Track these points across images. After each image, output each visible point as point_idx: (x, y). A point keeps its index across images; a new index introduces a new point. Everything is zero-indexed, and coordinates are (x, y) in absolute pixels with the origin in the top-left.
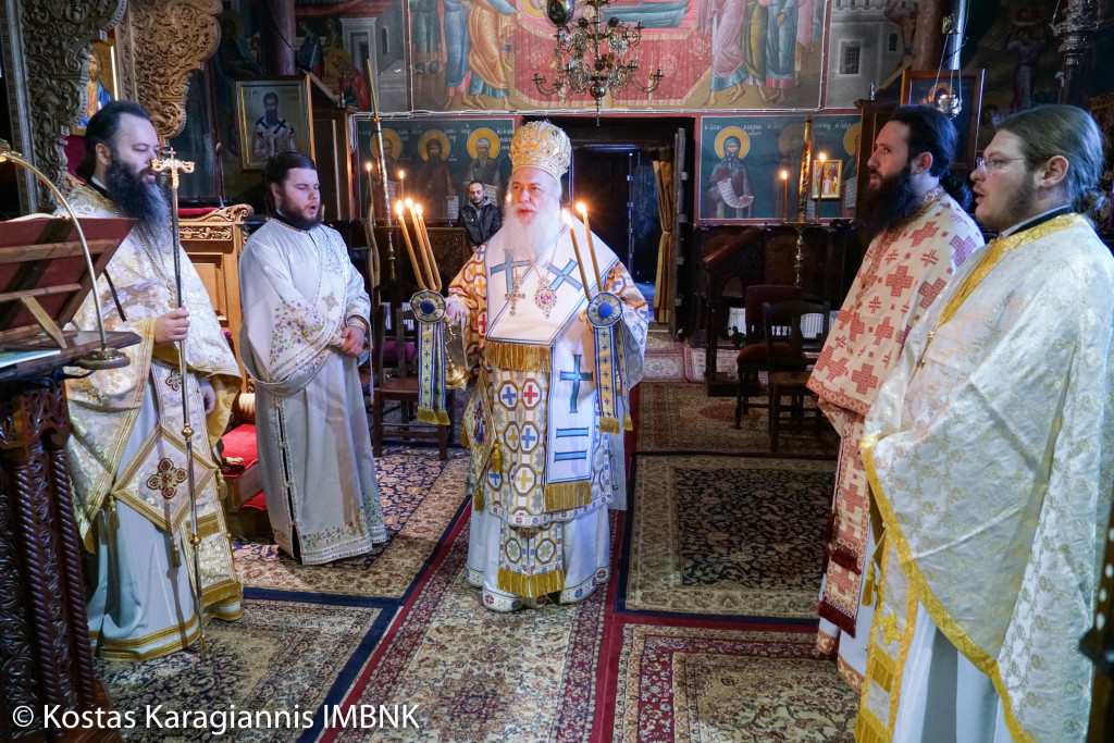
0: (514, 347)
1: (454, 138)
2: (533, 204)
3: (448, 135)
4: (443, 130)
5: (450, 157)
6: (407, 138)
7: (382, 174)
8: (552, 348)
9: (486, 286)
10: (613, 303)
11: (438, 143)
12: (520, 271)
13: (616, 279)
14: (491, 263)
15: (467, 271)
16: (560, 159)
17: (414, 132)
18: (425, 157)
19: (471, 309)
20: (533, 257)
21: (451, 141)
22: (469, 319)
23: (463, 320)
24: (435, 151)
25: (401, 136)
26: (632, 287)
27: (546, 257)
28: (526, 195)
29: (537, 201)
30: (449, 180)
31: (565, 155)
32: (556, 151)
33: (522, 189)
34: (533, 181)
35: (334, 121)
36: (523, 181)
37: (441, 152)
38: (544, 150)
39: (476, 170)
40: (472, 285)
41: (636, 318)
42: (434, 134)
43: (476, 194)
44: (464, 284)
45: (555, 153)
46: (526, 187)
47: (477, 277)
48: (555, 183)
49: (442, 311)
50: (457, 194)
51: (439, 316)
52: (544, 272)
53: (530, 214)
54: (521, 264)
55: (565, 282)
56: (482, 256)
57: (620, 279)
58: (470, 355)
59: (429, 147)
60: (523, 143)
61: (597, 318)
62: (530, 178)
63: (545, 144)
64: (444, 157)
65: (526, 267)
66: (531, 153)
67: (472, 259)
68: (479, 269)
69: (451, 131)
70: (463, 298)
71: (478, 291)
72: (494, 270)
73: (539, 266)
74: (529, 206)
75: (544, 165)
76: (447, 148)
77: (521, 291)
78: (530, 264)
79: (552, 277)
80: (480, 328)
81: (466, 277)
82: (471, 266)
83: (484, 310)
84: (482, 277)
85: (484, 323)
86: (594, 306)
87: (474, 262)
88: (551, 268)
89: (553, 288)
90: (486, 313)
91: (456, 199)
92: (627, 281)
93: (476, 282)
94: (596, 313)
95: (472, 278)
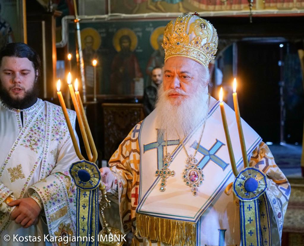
0: (162, 221)
1: (140, 34)
2: (183, 89)
3: (136, 32)
4: (132, 29)
5: (137, 49)
6: (104, 35)
7: (79, 62)
8: (197, 224)
9: (140, 162)
10: (258, 178)
11: (128, 38)
12: (170, 149)
13: (259, 159)
14: (144, 141)
15: (124, 147)
16: (207, 48)
17: (110, 30)
18: (118, 49)
19: (127, 181)
20: (182, 137)
21: (138, 37)
22: (125, 189)
23: (120, 189)
24: (126, 44)
25: (100, 33)
26: (274, 166)
27: (195, 138)
28: (177, 82)
29: (187, 87)
30: (136, 66)
31: (212, 45)
32: (204, 41)
33: (173, 77)
34: (183, 69)
35: (43, 23)
36: (174, 69)
37: (130, 45)
38: (193, 42)
39: (157, 58)
40: (127, 161)
41: (278, 193)
42: (126, 32)
43: (158, 77)
44: (122, 159)
45: (202, 44)
46: (177, 75)
47: (132, 153)
48: (204, 70)
49: (97, 180)
50: (143, 76)
51: (94, 184)
52: (192, 152)
53: (180, 97)
54: (172, 143)
55: (211, 162)
56: (137, 134)
57: (264, 159)
58: (126, 222)
59: (121, 42)
60: (174, 35)
61: (243, 192)
62: (181, 67)
63: (194, 36)
64: (132, 49)
65: (176, 146)
66: (181, 45)
67: (129, 136)
68: (134, 146)
69: (139, 29)
70: (121, 171)
71: (132, 166)
72: (147, 148)
73: (187, 146)
74: (179, 91)
75: (193, 54)
76: (135, 42)
77: (171, 168)
78: (179, 144)
79: (199, 156)
80: (133, 200)
81: (124, 153)
82: (128, 143)
83: (137, 183)
84: (136, 154)
85: (136, 196)
86: (240, 180)
87: (130, 139)
88: (198, 148)
89: (200, 166)
90: (138, 187)
91: (142, 81)
92: (270, 161)
93: (131, 158)
94: (243, 187)
95: (128, 155)
